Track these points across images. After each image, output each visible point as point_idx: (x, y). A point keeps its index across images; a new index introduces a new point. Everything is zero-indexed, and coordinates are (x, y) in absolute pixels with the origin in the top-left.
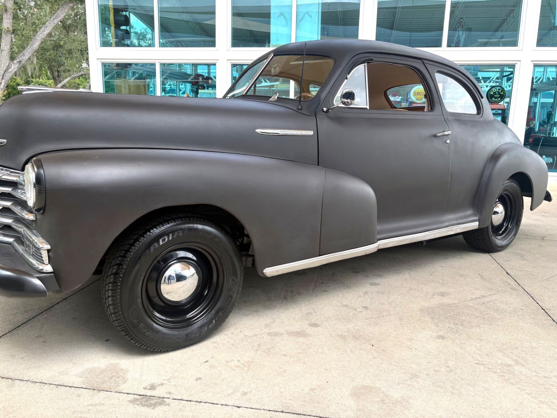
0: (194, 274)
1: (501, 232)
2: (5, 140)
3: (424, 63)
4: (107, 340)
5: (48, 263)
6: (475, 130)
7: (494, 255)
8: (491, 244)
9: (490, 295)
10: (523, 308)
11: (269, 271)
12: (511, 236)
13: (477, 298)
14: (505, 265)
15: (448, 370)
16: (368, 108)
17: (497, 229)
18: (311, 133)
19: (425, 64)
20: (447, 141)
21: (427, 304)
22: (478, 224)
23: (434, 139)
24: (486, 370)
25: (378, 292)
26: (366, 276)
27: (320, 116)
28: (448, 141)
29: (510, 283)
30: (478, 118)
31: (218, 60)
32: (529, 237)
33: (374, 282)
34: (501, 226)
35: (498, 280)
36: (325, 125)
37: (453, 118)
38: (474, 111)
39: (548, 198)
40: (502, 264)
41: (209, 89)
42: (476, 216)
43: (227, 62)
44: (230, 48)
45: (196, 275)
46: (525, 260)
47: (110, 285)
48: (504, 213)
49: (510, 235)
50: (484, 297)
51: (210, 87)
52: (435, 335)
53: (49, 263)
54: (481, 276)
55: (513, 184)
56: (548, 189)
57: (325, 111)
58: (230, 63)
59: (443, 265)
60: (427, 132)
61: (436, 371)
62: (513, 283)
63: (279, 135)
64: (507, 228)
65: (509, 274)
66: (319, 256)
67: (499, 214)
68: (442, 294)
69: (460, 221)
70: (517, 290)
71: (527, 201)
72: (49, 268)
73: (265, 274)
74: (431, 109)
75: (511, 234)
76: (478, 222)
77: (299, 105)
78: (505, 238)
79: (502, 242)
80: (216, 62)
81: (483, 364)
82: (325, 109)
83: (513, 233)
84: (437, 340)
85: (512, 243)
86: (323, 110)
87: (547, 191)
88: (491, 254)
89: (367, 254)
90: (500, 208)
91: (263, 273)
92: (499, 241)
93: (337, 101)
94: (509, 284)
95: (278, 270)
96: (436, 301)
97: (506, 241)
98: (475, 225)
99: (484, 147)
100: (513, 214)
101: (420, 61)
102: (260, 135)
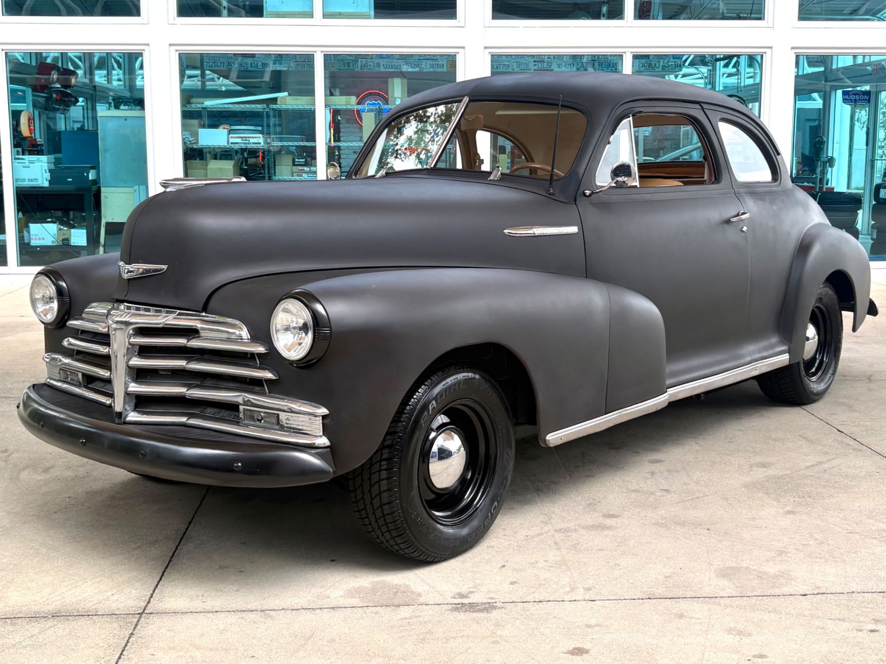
0: (460, 448)
1: (813, 370)
2: (165, 267)
3: (703, 108)
4: (332, 561)
5: (321, 434)
6: (775, 208)
7: (809, 407)
8: (805, 389)
9: (829, 460)
10: (878, 471)
11: (554, 438)
12: (829, 375)
13: (813, 466)
14: (831, 419)
15: (818, 542)
16: (638, 186)
17: (808, 365)
18: (574, 229)
19: (705, 110)
20: (743, 228)
21: (748, 479)
22: (788, 357)
23: (726, 226)
24: (863, 537)
25: (669, 471)
27: (581, 201)
28: (745, 229)
29: (848, 443)
30: (775, 187)
31: (148, 45)
32: (850, 378)
33: (653, 458)
34: (813, 359)
35: (830, 441)
36: (592, 216)
37: (746, 190)
38: (765, 175)
39: (873, 310)
40: (826, 419)
41: (122, 107)
42: (784, 344)
43: (169, 50)
44: (174, 19)
45: (462, 449)
46: (855, 411)
47: (384, 463)
48: (817, 337)
49: (826, 374)
50: (821, 463)
51: (122, 102)
52: (781, 511)
53: (324, 434)
54: (805, 438)
55: (827, 289)
56: (873, 296)
57: (587, 194)
58: (176, 51)
59: (740, 428)
60: (715, 214)
61: (804, 545)
62: (852, 442)
63: (535, 236)
64: (821, 362)
65: (842, 432)
66: (606, 414)
67: (810, 341)
68: (763, 465)
69: (765, 354)
70: (861, 450)
71: (847, 317)
72: (324, 441)
73: (547, 442)
74: (716, 179)
75: (828, 371)
76: (788, 354)
77: (549, 188)
78: (821, 379)
79: (818, 386)
80: (144, 50)
81: (857, 533)
82: (588, 192)
83: (831, 371)
84: (788, 516)
85: (829, 390)
86: (584, 194)
87: (870, 299)
88: (804, 407)
90: (811, 331)
91: (545, 440)
92: (815, 385)
93: (603, 178)
94: (848, 444)
95: (562, 436)
96: (759, 474)
97: (822, 385)
98: (783, 359)
99: (789, 233)
100: (828, 338)
101: (698, 106)
102: (510, 237)
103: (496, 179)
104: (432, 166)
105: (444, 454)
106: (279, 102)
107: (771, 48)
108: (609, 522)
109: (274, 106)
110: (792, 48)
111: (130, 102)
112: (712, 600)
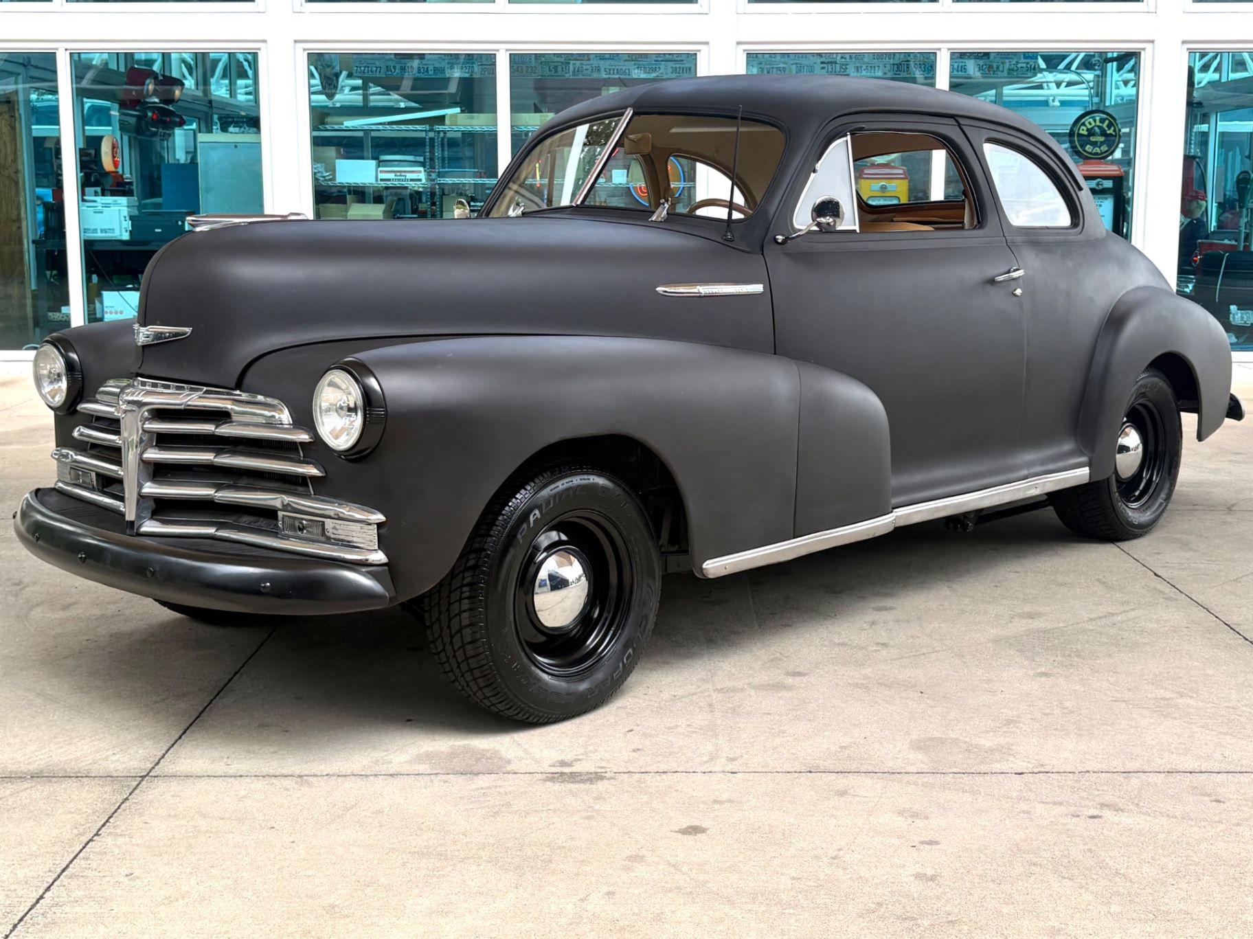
0: (580, 577)
1: (1137, 493)
2: (188, 330)
3: (959, 125)
4: (408, 720)
5: (376, 547)
6: (1070, 264)
7: (1126, 545)
8: (1119, 519)
9: (1125, 611)
10: (1189, 625)
11: (715, 566)
12: (1160, 500)
13: (1100, 618)
14: (1149, 561)
15: (1066, 711)
16: (858, 231)
17: (1129, 488)
18: (758, 288)
19: (963, 127)
20: (1015, 290)
21: (1004, 633)
22: (1088, 471)
23: (990, 288)
24: (1131, 706)
25: (898, 621)
26: (861, 597)
27: (770, 251)
28: (1018, 292)
29: (1162, 590)
30: (1074, 235)
31: (264, 41)
32: (1201, 508)
33: (881, 605)
34: (1137, 477)
35: (1137, 587)
36: (784, 269)
37: (1025, 238)
38: (1064, 219)
39: (1235, 410)
40: (1144, 559)
41: (231, 129)
42: (1082, 454)
43: (295, 48)
44: (302, 5)
45: (583, 579)
46: (1191, 550)
47: (465, 589)
48: (1140, 449)
49: (1156, 499)
50: (1113, 614)
51: (232, 122)
52: (1031, 673)
53: (379, 548)
54: (1104, 583)
55: (1156, 380)
56: (1234, 390)
57: (780, 241)
58: (305, 50)
59: (1017, 569)
60: (973, 273)
61: (1046, 714)
62: (1168, 590)
63: (700, 297)
64: (1150, 482)
65: (1159, 577)
66: (794, 538)
67: (1131, 452)
68: (1031, 616)
69: (1051, 467)
70: (1176, 600)
71: (1189, 421)
72: (379, 557)
73: (704, 571)
74: (979, 222)
75: (1159, 495)
76: (1087, 468)
77: (726, 232)
78: (1147, 506)
79: (1141, 515)
80: (259, 49)
81: (1124, 701)
82: (780, 238)
83: (1163, 495)
84: (1038, 678)
85: (1161, 520)
86: (776, 241)
87: (1231, 395)
88: (1119, 544)
89: (877, 535)
90: (1132, 439)
91: (702, 569)
92: (1133, 513)
93: (802, 219)
94: (1161, 592)
95: (726, 564)
96: (1020, 626)
97: (1148, 514)
98: (1080, 474)
99: (1092, 300)
100: (1160, 448)
101: (952, 121)
102: (665, 297)
103: (660, 219)
104: (579, 203)
105: (558, 583)
106: (447, 122)
107: (1152, 42)
108: (790, 680)
109: (441, 128)
110: (1184, 42)
111: (243, 122)
112: (894, 776)
